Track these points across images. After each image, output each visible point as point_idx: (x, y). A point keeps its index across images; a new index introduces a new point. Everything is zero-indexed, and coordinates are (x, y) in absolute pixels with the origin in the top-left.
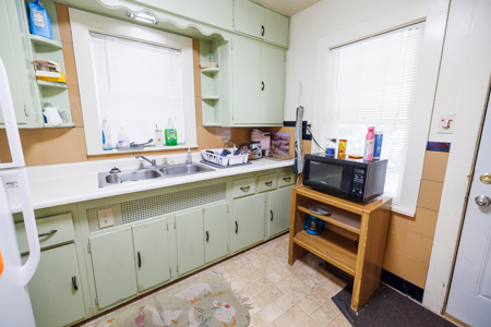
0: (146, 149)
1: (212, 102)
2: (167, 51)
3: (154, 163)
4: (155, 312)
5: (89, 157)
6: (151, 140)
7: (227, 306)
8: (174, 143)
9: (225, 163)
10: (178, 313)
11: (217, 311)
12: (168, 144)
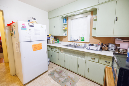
0: (76, 41)
1: (95, 29)
2: (85, 18)
3: (76, 44)
4: (64, 72)
5: (68, 41)
6: (78, 39)
7: (71, 84)
8: (83, 40)
9: (88, 48)
10: (65, 75)
11: (68, 82)
12: (82, 41)
